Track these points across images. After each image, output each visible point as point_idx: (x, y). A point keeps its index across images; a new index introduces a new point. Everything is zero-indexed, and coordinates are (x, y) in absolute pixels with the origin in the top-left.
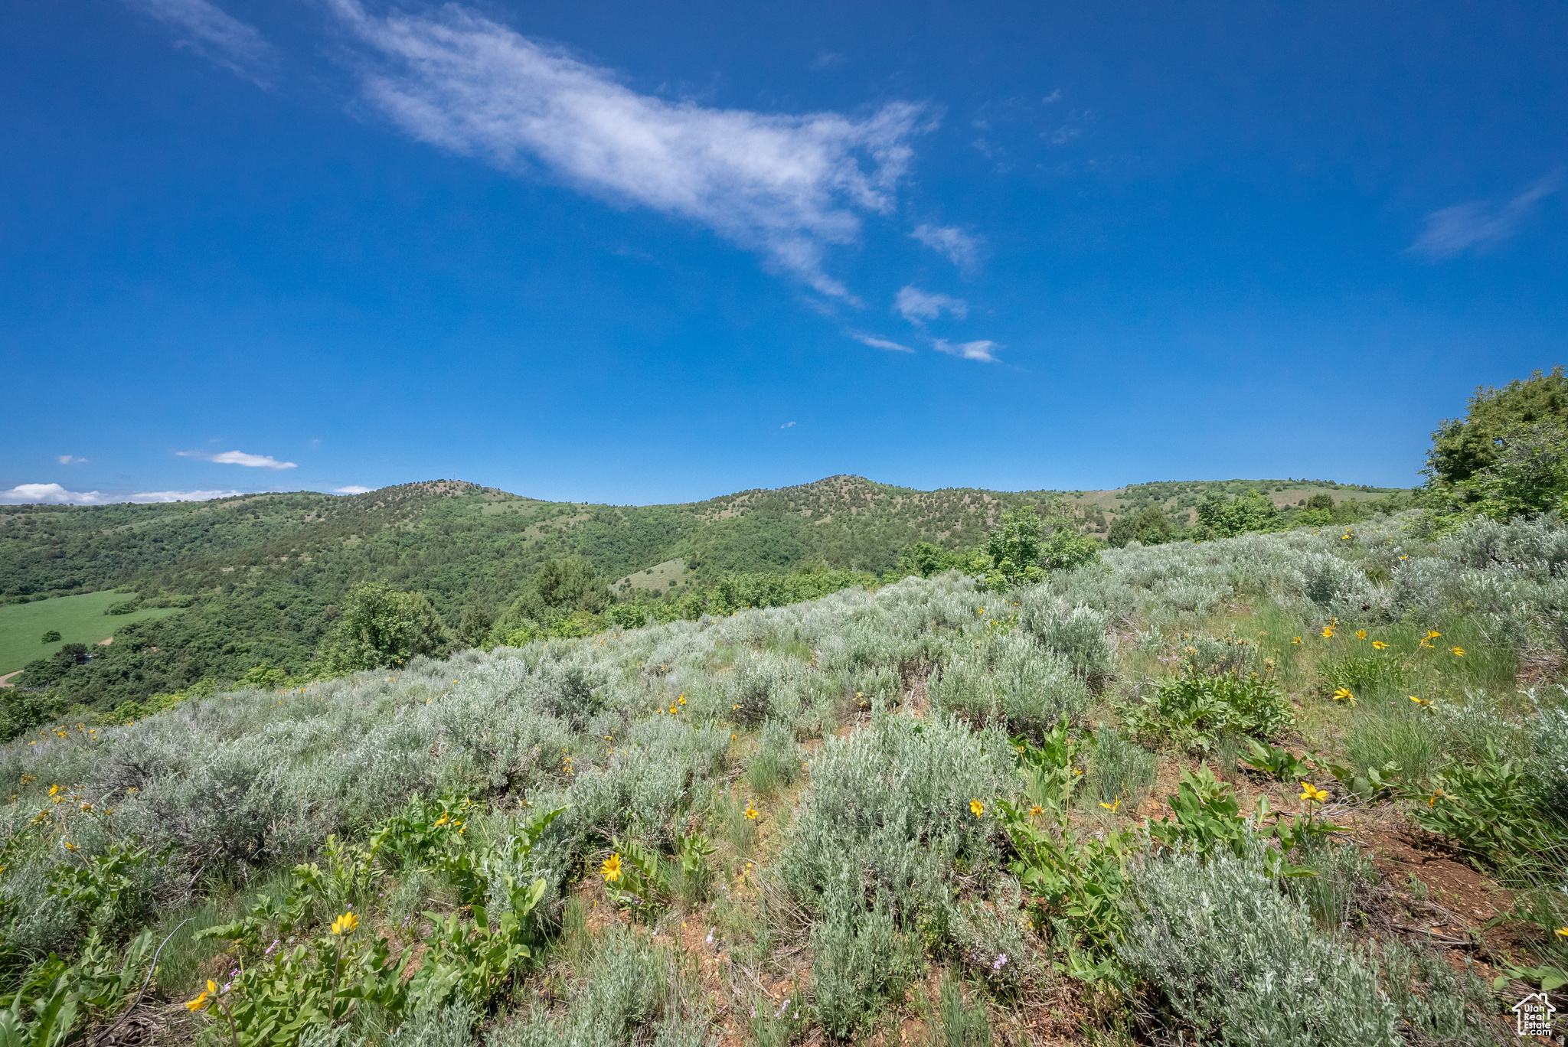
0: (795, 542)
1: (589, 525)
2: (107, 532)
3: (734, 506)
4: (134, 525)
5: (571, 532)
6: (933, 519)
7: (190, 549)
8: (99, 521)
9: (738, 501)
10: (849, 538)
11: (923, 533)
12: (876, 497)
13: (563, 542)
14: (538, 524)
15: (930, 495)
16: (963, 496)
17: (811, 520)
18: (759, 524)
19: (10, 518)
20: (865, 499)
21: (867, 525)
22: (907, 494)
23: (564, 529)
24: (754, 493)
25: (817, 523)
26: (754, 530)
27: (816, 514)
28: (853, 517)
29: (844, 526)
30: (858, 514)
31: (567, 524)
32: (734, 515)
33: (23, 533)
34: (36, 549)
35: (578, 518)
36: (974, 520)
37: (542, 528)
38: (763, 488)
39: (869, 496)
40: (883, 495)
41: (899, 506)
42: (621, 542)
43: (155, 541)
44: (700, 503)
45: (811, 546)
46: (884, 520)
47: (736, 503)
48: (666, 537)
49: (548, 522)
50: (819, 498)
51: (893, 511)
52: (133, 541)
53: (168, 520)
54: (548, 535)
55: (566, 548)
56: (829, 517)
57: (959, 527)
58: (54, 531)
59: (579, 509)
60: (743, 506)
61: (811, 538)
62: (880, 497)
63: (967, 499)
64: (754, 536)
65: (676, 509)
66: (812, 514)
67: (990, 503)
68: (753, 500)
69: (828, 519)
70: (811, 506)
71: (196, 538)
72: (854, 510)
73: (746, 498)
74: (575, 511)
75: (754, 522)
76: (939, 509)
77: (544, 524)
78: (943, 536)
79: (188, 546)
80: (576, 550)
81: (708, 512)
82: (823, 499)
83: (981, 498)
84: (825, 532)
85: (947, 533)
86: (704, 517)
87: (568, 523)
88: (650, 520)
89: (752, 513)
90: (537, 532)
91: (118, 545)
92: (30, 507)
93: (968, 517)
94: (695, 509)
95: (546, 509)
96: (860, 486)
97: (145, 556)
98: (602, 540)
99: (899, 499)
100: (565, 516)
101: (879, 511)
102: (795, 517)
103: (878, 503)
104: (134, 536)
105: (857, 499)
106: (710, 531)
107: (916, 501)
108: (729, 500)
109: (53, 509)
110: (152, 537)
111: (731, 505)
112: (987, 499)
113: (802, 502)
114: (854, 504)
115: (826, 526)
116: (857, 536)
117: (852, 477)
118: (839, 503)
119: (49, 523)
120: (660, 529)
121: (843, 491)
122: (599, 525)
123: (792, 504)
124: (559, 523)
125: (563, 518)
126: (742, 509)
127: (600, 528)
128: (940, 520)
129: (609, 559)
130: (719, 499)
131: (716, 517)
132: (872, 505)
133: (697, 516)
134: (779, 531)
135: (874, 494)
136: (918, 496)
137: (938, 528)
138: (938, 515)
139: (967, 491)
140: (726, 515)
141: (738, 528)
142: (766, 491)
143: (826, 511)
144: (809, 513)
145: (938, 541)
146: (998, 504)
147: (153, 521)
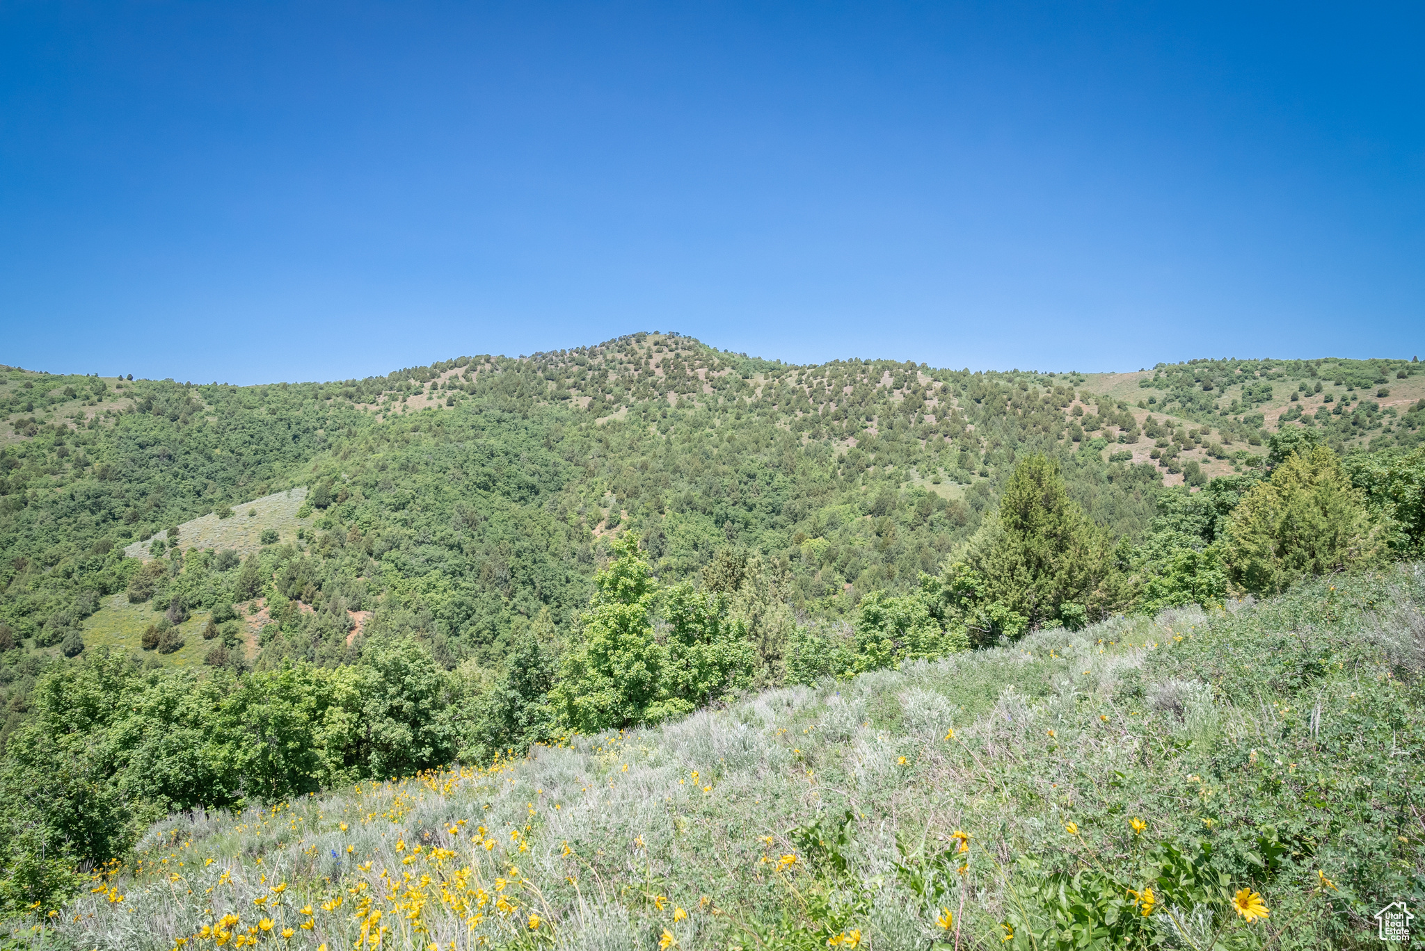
0: (553, 457)
1: (127, 421)
3: (434, 387)
5: (86, 433)
6: (825, 415)
9: (444, 378)
10: (661, 450)
11: (805, 440)
12: (716, 374)
13: (63, 454)
14: (14, 418)
15: (818, 371)
16: (880, 373)
17: (589, 416)
18: (481, 421)
20: (695, 378)
21: (697, 425)
22: (775, 370)
23: (72, 426)
24: (476, 363)
25: (600, 422)
26: (472, 432)
27: (598, 405)
28: (670, 411)
29: (653, 428)
30: (681, 405)
31: (79, 419)
32: (433, 404)
35: (105, 406)
36: (901, 418)
37: (20, 425)
38: (495, 354)
39: (701, 373)
40: (728, 370)
41: (759, 392)
42: (194, 455)
44: (366, 382)
45: (585, 465)
46: (731, 418)
47: (440, 382)
48: (290, 447)
49: (39, 414)
50: (605, 375)
51: (748, 401)
54: (35, 439)
55: (68, 466)
56: (624, 410)
57: (873, 431)
59: (113, 389)
60: (452, 387)
61: (586, 449)
62: (724, 374)
63: (887, 380)
64: (469, 444)
65: (317, 393)
66: (591, 405)
67: (929, 388)
68: (474, 376)
69: (621, 415)
70: (590, 390)
72: (672, 398)
73: (460, 371)
74: (101, 392)
75: (473, 419)
76: (836, 397)
77: (27, 416)
78: (842, 448)
80: (88, 470)
81: (381, 400)
82: (612, 377)
83: (913, 378)
84: (614, 440)
85: (852, 442)
86: (374, 408)
87: (81, 416)
88: (262, 413)
89: (470, 402)
90: (10, 433)
93: (890, 413)
94: (354, 392)
95: (38, 387)
96: (684, 354)
98: (148, 451)
99: (759, 379)
100: (79, 402)
101: (721, 400)
102: (556, 409)
103: (718, 386)
105: (678, 378)
106: (382, 435)
107: (791, 382)
108: (427, 375)
111: (428, 385)
112: (923, 379)
113: (571, 381)
114: (672, 387)
115: (616, 427)
116: (677, 447)
117: (672, 336)
118: (643, 383)
120: (281, 428)
121: (653, 362)
122: (150, 419)
123: (552, 386)
124: (61, 416)
125: (73, 407)
126: (449, 393)
127: (152, 428)
128: (837, 418)
129: (160, 489)
130: (408, 374)
131: (397, 407)
132: (707, 389)
133: (359, 407)
134: (523, 435)
135: (712, 368)
136: (795, 373)
137: (834, 433)
138: (833, 408)
139: (886, 366)
140: (417, 403)
141: (438, 428)
142: (502, 359)
143: (618, 400)
144: (584, 402)
145: (835, 456)
146: (945, 390)
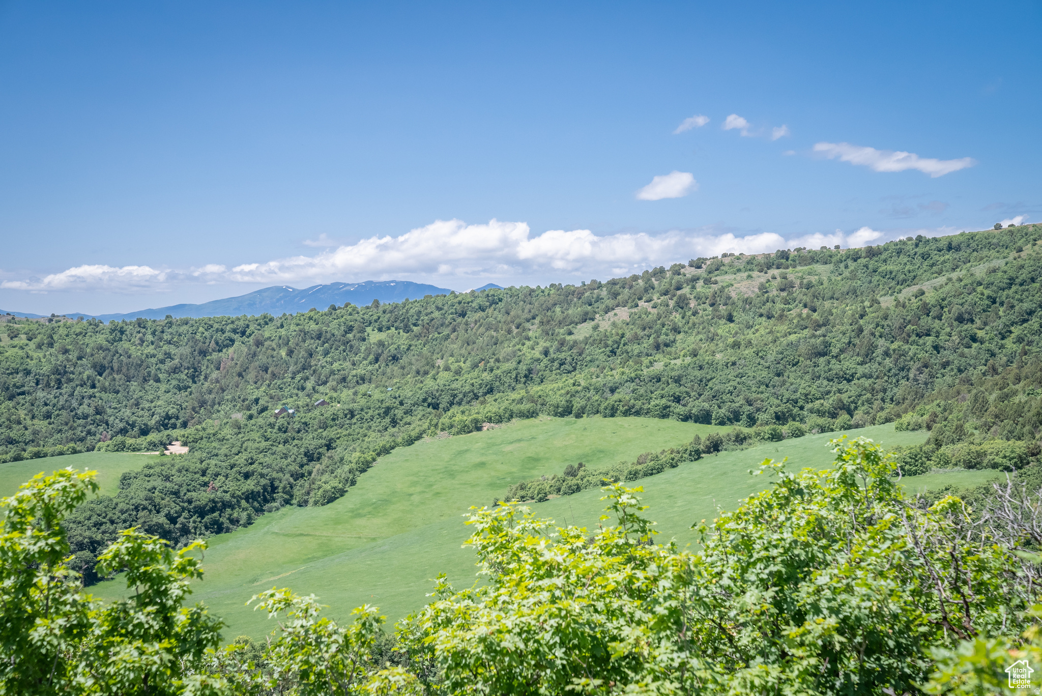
2: (887, 302)
4: (926, 286)
7: (1020, 340)
8: (876, 278)
19: (761, 278)
33: (779, 306)
34: (793, 338)
43: (960, 319)
52: (926, 321)
53: (980, 271)
58: (817, 303)
71: (1031, 313)
79: (1017, 331)
91: (902, 328)
92: (784, 255)
97: (946, 355)
104: (926, 310)
109: (813, 258)
110: (956, 309)
119: (809, 286)
147: (954, 275)
